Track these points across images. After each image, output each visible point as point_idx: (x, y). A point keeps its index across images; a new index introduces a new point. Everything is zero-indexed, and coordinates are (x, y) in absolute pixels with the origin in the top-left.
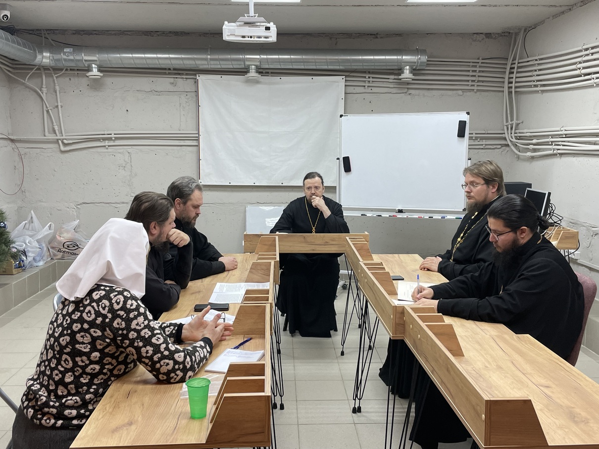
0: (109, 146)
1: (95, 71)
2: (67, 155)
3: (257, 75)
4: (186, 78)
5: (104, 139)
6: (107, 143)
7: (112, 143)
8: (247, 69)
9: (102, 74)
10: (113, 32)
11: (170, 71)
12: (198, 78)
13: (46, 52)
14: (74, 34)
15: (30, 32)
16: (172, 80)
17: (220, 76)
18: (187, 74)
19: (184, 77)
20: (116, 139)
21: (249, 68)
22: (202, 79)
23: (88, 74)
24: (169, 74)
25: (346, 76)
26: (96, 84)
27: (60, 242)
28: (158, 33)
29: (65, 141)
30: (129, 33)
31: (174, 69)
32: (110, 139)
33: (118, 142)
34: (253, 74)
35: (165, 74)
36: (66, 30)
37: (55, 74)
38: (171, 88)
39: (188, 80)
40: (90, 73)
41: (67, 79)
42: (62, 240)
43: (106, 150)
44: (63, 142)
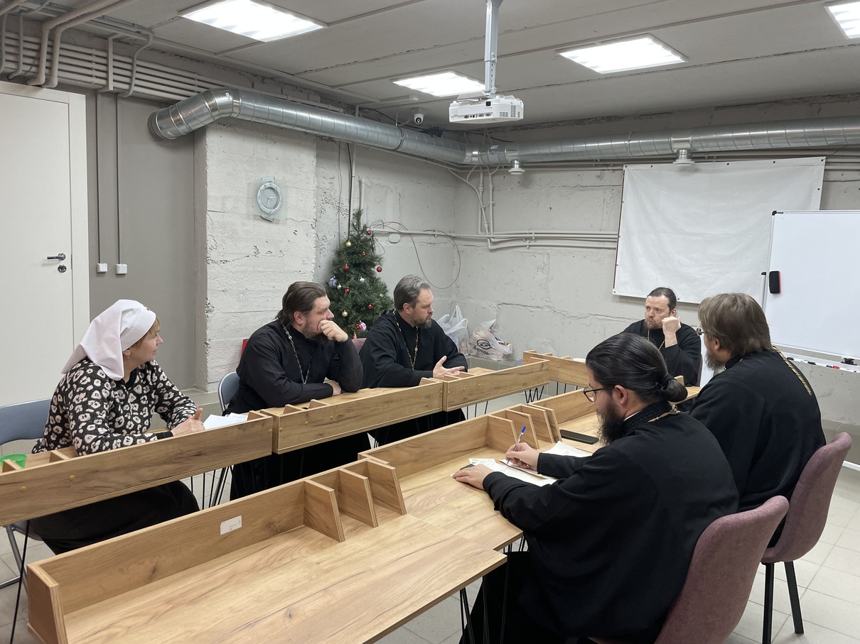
0: (530, 246)
1: (516, 167)
2: (495, 254)
3: (689, 161)
4: (613, 170)
5: (526, 239)
6: (527, 243)
7: (533, 243)
8: (675, 154)
9: (523, 171)
10: (546, 125)
11: (596, 163)
12: (624, 168)
13: (475, 151)
14: (512, 130)
15: (478, 132)
16: (598, 173)
17: (650, 165)
18: (614, 165)
19: (610, 168)
20: (537, 238)
21: (678, 152)
22: (629, 169)
23: (510, 171)
24: (596, 166)
25: (828, 157)
26: (525, 182)
27: (475, 339)
28: (590, 121)
29: (492, 240)
30: (561, 124)
31: (601, 160)
32: (530, 239)
33: (539, 243)
34: (683, 159)
35: (591, 166)
36: (506, 127)
37: (491, 172)
38: (598, 182)
39: (616, 172)
40: (512, 170)
41: (502, 177)
42: (478, 337)
43: (527, 250)
44: (491, 241)
